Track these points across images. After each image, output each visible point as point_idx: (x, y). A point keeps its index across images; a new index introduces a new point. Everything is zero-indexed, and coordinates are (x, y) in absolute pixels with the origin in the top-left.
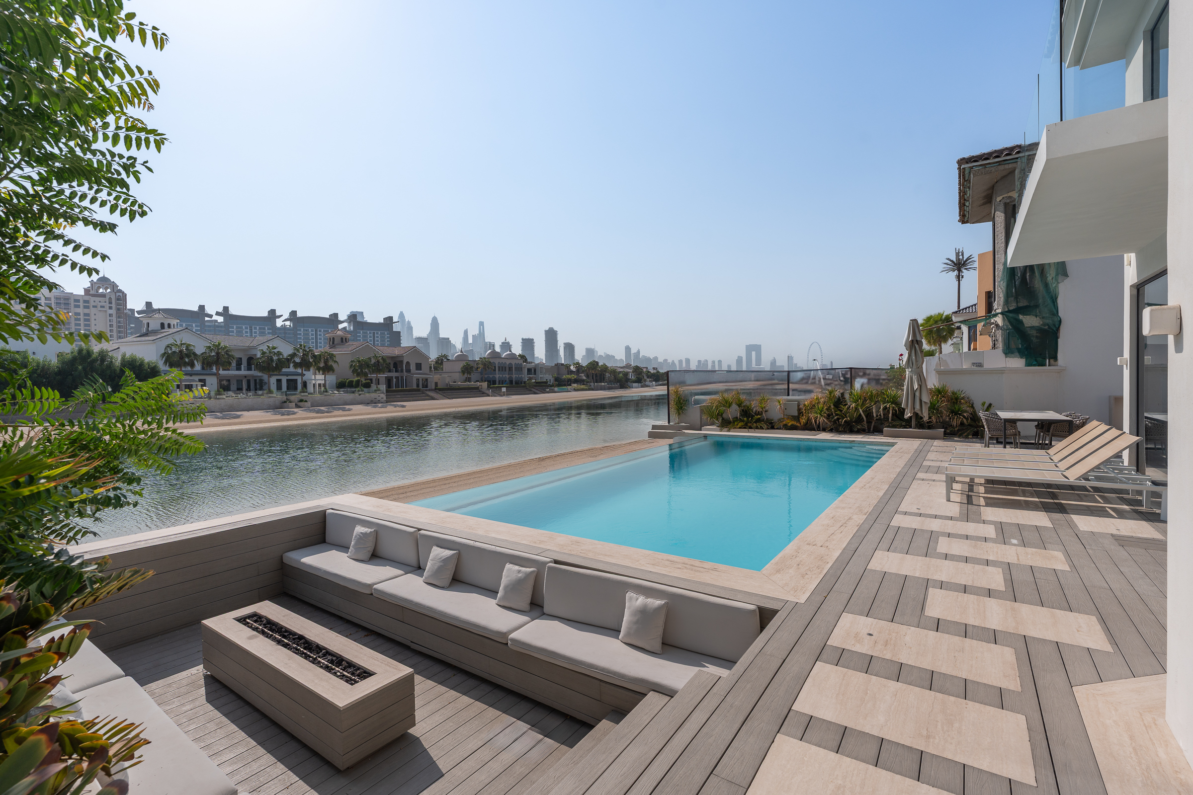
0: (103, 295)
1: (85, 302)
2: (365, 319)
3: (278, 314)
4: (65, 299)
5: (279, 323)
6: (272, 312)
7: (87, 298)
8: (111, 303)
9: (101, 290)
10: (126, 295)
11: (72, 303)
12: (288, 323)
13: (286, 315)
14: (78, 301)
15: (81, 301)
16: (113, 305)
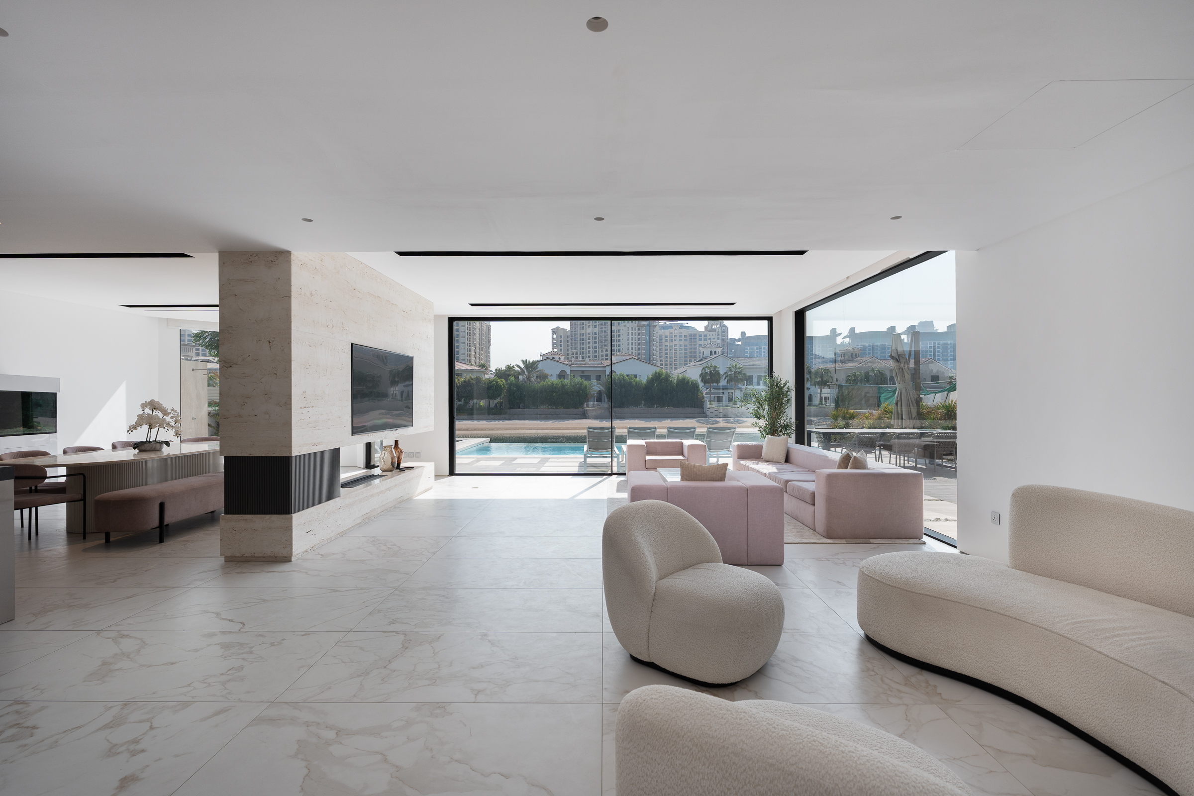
0: (714, 330)
1: (705, 336)
2: (935, 329)
3: (838, 332)
4: (694, 335)
5: (839, 340)
6: (834, 331)
7: (705, 333)
8: (718, 335)
9: (714, 327)
10: (728, 328)
11: (698, 338)
12: (847, 340)
13: (846, 333)
14: (700, 336)
15: (703, 336)
16: (720, 337)
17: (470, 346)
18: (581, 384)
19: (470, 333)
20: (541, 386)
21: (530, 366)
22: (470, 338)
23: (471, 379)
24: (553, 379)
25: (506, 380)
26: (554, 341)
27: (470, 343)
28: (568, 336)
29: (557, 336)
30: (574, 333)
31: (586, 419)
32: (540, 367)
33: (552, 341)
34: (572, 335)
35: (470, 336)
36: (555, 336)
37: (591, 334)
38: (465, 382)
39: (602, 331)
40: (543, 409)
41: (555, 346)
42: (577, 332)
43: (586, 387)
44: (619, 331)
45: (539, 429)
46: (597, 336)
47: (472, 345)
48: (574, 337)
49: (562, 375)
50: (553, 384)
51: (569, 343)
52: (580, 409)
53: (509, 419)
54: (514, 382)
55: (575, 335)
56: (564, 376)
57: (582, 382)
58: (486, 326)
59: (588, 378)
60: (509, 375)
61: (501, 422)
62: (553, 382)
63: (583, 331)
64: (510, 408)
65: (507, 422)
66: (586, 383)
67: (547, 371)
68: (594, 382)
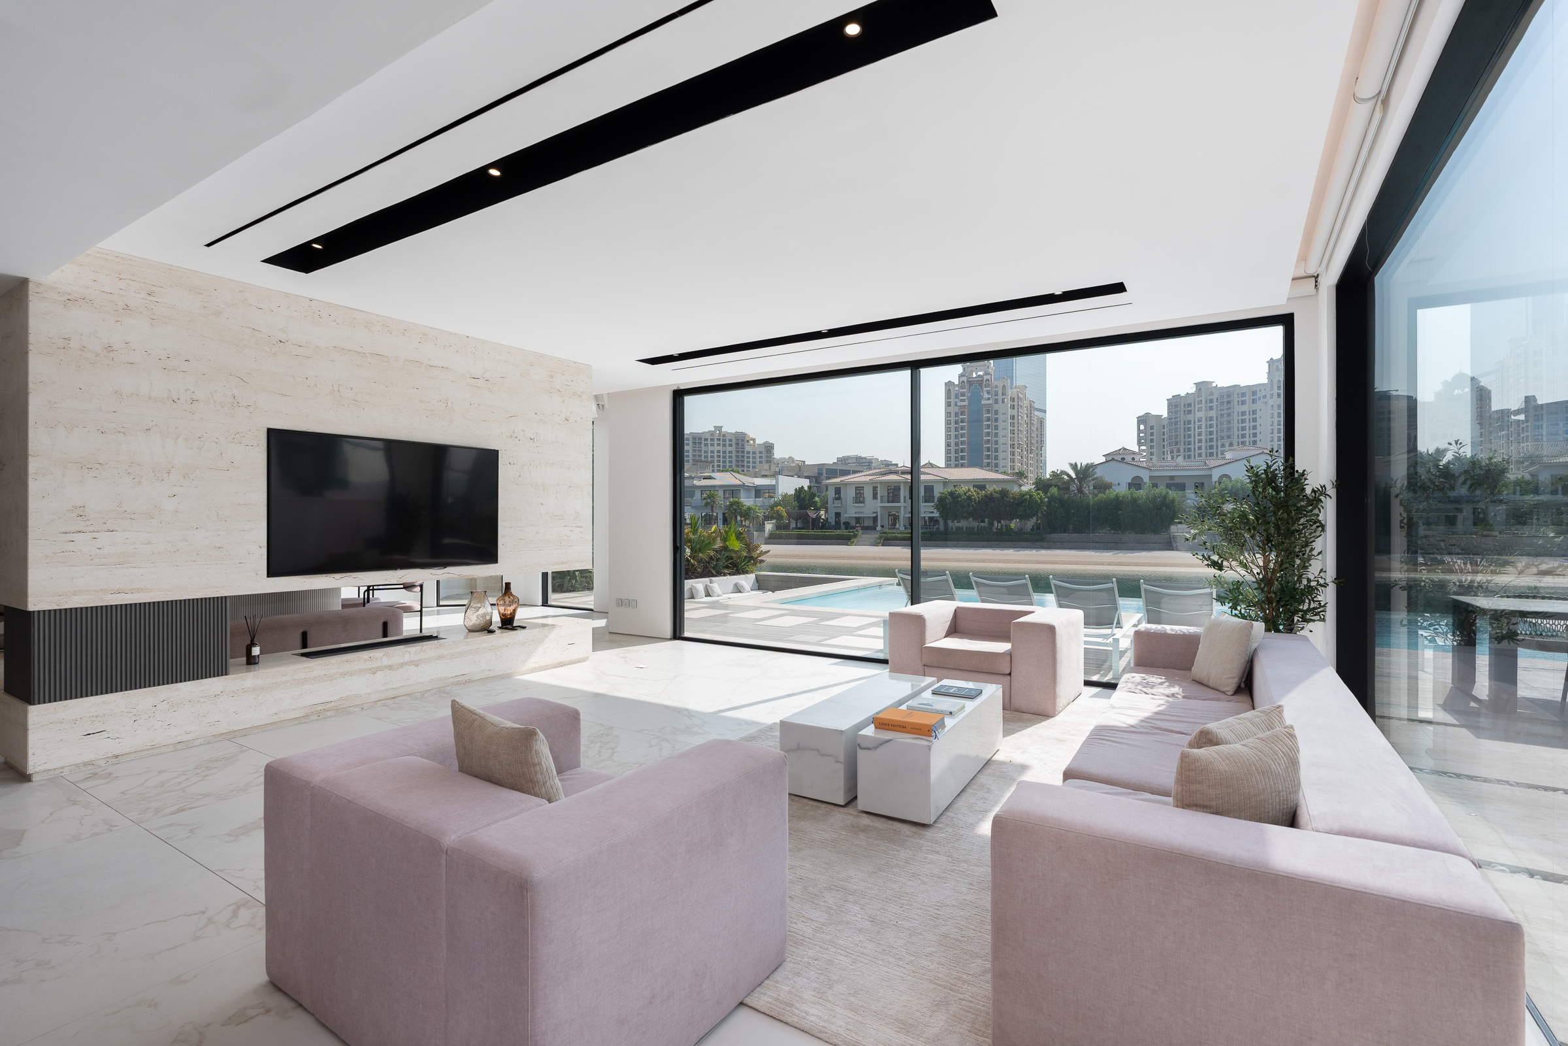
17: (1014, 448)
18: (1165, 497)
19: (1014, 430)
20: (1099, 500)
21: (1085, 472)
22: (1014, 437)
23: (995, 492)
24: (1121, 489)
25: (1045, 492)
26: (1141, 435)
27: (1014, 444)
28: (1164, 426)
29: (1145, 427)
30: (1173, 420)
31: (1173, 550)
32: (1099, 473)
33: (1139, 435)
34: (1170, 424)
35: (1014, 434)
36: (1142, 427)
37: (1204, 420)
38: (986, 496)
39: (1222, 415)
40: (1104, 534)
41: (1143, 441)
42: (1179, 419)
43: (1173, 501)
44: (1254, 412)
45: (1090, 564)
46: (1214, 422)
47: (1016, 446)
48: (1173, 427)
49: (1136, 484)
50: (1117, 496)
51: (1166, 436)
52: (1164, 536)
53: (1048, 548)
54: (1056, 495)
55: (1176, 423)
56: (1140, 484)
57: (1167, 493)
58: (1038, 419)
59: (1181, 487)
60: (1051, 486)
61: (1034, 552)
62: (1117, 494)
63: (1190, 417)
64: (1050, 533)
65: (1043, 552)
66: (1173, 494)
67: (1108, 479)
68: (1190, 493)
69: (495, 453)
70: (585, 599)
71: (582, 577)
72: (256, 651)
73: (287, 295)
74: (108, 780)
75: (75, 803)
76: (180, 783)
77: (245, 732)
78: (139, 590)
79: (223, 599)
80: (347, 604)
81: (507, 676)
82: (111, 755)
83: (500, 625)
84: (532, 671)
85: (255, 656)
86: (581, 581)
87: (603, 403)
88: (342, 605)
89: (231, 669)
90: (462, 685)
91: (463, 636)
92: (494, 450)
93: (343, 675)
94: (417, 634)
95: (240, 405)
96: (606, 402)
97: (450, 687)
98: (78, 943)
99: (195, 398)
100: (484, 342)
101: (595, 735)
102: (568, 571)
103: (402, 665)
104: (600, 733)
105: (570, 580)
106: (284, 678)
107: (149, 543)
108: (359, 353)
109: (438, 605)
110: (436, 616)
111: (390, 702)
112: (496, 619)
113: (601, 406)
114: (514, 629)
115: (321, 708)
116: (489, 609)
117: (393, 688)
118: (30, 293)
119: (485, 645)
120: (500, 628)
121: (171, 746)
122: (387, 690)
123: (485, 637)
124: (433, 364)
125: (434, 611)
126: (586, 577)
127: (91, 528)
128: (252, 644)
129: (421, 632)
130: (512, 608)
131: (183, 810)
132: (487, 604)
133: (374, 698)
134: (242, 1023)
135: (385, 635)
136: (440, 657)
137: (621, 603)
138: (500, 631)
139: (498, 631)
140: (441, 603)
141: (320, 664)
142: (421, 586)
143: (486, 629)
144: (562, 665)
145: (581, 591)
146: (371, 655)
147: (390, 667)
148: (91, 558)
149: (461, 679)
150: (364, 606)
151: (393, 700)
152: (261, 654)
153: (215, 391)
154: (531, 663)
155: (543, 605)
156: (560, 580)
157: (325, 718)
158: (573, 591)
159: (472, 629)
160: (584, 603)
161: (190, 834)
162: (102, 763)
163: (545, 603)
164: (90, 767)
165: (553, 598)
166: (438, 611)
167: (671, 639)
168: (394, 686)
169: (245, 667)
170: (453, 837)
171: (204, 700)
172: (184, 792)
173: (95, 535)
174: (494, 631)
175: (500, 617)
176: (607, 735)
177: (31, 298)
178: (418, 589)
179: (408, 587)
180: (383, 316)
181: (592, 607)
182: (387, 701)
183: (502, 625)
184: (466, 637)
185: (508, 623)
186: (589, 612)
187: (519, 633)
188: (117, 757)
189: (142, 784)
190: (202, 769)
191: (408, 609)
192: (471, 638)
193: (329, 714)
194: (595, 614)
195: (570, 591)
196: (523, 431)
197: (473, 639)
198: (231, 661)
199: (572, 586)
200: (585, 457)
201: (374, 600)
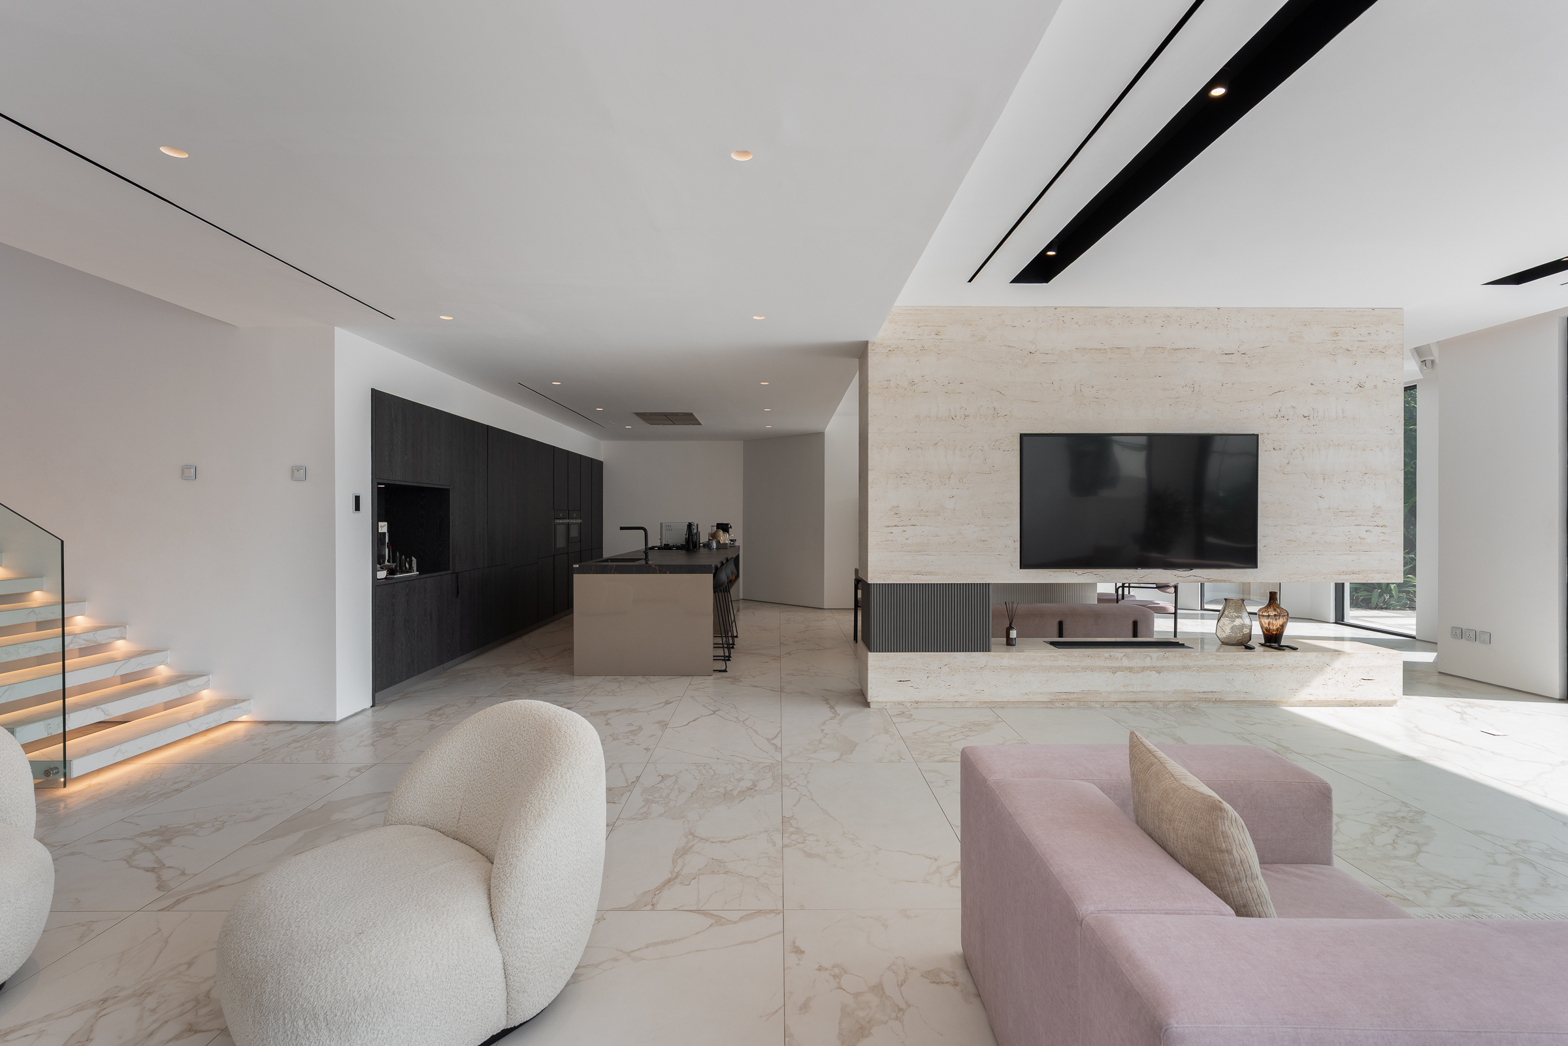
69: (1256, 437)
70: (1405, 622)
71: (1400, 592)
72: (1013, 634)
73: (1035, 308)
74: (909, 720)
75: (887, 732)
76: (950, 737)
77: (1003, 705)
78: (930, 573)
79: (986, 586)
80: (1102, 599)
81: (1272, 704)
82: (913, 700)
83: (1263, 642)
84: (1307, 704)
85: (1012, 638)
86: (1399, 597)
87: (1432, 358)
88: (1098, 599)
89: (993, 647)
90: (1211, 704)
91: (1215, 648)
92: (1253, 435)
93: (1085, 669)
94: (1171, 638)
95: (999, 415)
96: (1436, 355)
97: (1197, 703)
98: (860, 846)
99: (967, 414)
100: (1239, 310)
101: (1390, 815)
102: (1379, 584)
103: (1144, 669)
104: (1400, 815)
105: (1381, 595)
106: (1033, 663)
107: (937, 536)
108: (1100, 350)
109: (1202, 609)
110: (1199, 620)
111: (1130, 705)
112: (1257, 630)
113: (1429, 364)
114: (1281, 648)
115: (1065, 697)
116: (1247, 621)
117: (1134, 692)
118: (869, 351)
119: (1240, 662)
120: (1262, 645)
121: (951, 703)
122: (1127, 692)
123: (1241, 653)
124: (1177, 347)
125: (1197, 614)
126: (1408, 592)
127: (902, 523)
128: (1010, 628)
129: (1175, 636)
130: (1280, 622)
131: (945, 761)
132: (1245, 614)
133: (1114, 697)
134: (935, 982)
135: (1135, 635)
136: (1185, 668)
137: (1460, 633)
138: (1262, 648)
139: (1259, 649)
140: (1207, 606)
141: (1064, 655)
142: (1176, 587)
143: (1244, 643)
144: (1352, 704)
145: (1400, 609)
146: (1111, 654)
147: (1130, 669)
148: (902, 546)
149: (1210, 696)
150: (1117, 603)
151: (1133, 704)
152: (1017, 637)
153: (981, 406)
154: (1304, 694)
155: (1336, 623)
156: (1365, 593)
157: (1068, 708)
158: (1386, 608)
159: (1226, 641)
160: (1401, 626)
161: (945, 784)
162: (908, 705)
163: (1340, 619)
164: (902, 706)
165: (1351, 615)
166: (1202, 615)
167: (1561, 700)
168: (1135, 690)
169: (1006, 646)
170: (1091, 908)
171: (973, 670)
172: (950, 745)
173: (905, 528)
174: (1254, 648)
175: (1263, 631)
176: (1411, 822)
177: (869, 355)
178: (1172, 590)
179: (1161, 587)
180: (1123, 308)
181: (1414, 633)
182: (1127, 704)
183: (1266, 641)
184: (1218, 650)
185: (1273, 640)
186: (1409, 641)
187: (1288, 655)
188: (917, 703)
189: (927, 730)
190: (967, 729)
191: (1162, 611)
192: (1224, 651)
193: (1072, 704)
194: (1418, 643)
195: (1382, 608)
196: (1294, 408)
197: (1226, 654)
198: (993, 640)
199: (1384, 602)
200: (1391, 432)
201: (1129, 597)
